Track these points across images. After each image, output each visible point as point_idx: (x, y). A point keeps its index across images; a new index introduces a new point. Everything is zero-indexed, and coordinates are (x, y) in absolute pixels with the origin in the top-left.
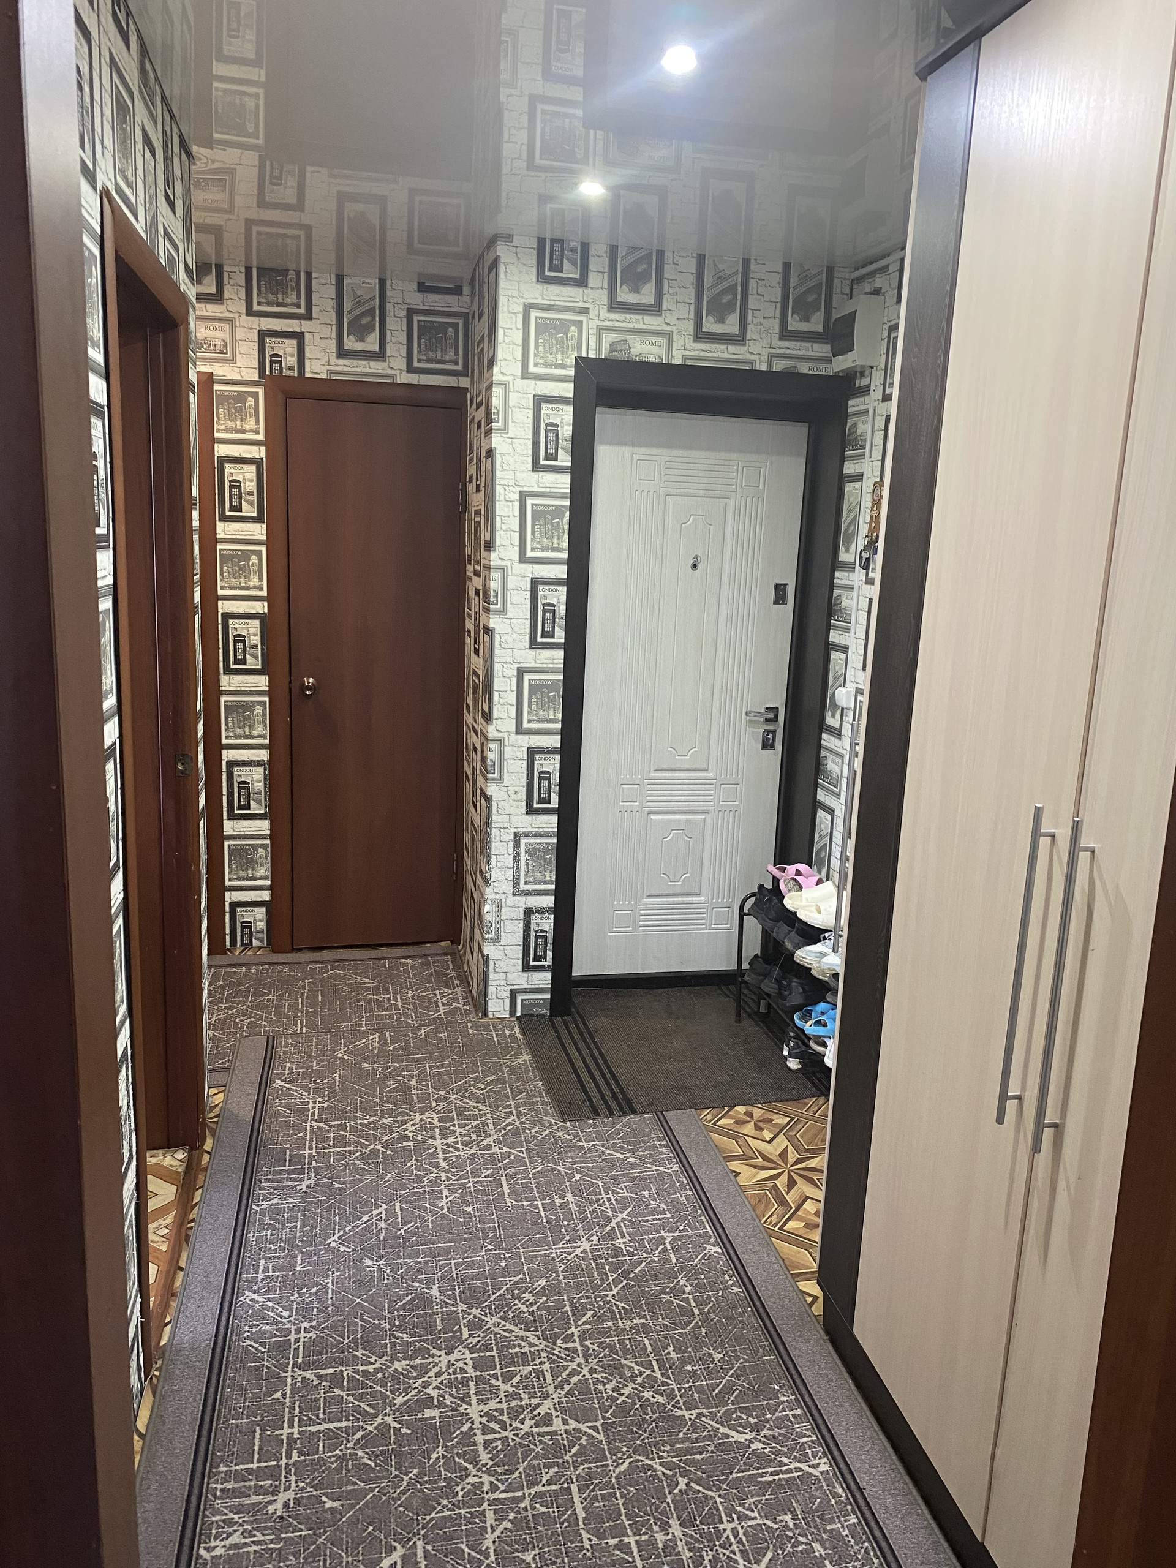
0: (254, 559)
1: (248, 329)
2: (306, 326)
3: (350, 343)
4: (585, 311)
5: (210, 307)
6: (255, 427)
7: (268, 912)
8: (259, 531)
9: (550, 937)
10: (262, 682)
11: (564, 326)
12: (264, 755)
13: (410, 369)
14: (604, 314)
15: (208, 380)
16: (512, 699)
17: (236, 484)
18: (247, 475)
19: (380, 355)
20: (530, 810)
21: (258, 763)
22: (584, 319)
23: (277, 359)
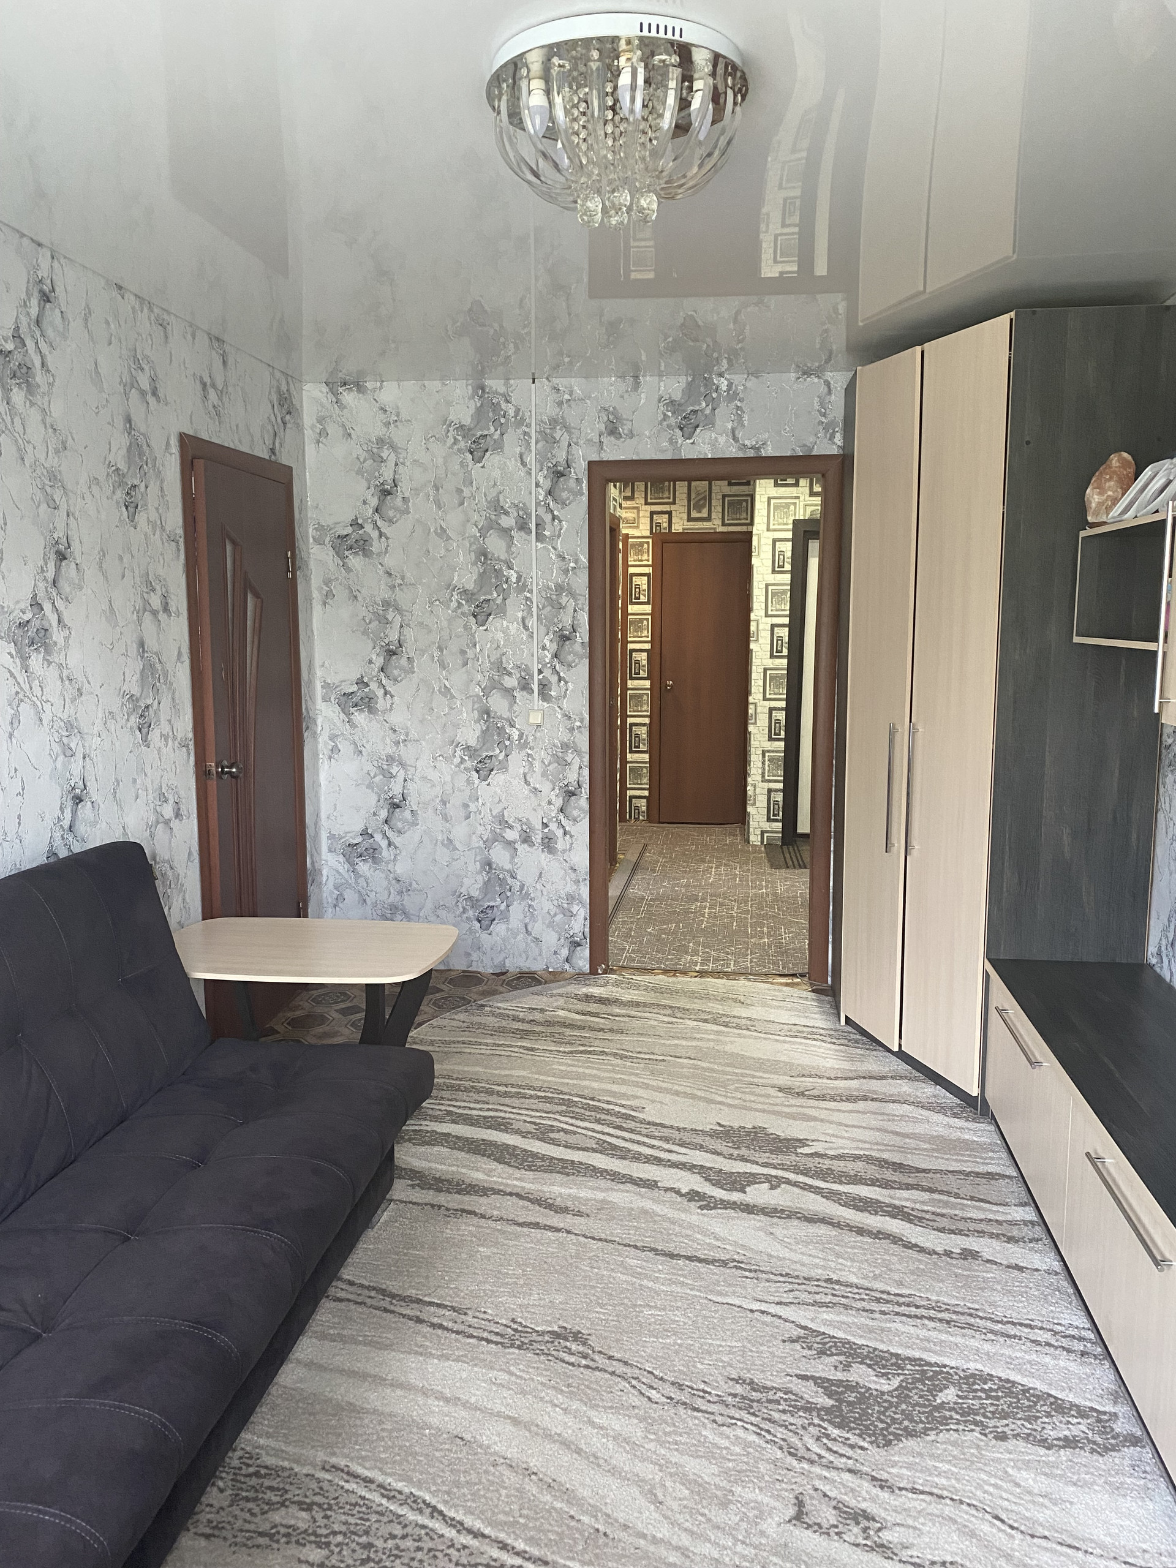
0: (645, 622)
1: (645, 511)
2: (673, 507)
3: (694, 514)
4: (798, 498)
5: (628, 502)
6: (647, 558)
7: (648, 802)
8: (648, 608)
9: (781, 804)
10: (647, 684)
11: (787, 506)
12: (647, 720)
13: (723, 524)
14: (807, 497)
15: (627, 536)
16: (761, 683)
17: (638, 586)
18: (643, 582)
19: (708, 519)
20: (770, 739)
21: (644, 725)
22: (796, 501)
23: (658, 525)
